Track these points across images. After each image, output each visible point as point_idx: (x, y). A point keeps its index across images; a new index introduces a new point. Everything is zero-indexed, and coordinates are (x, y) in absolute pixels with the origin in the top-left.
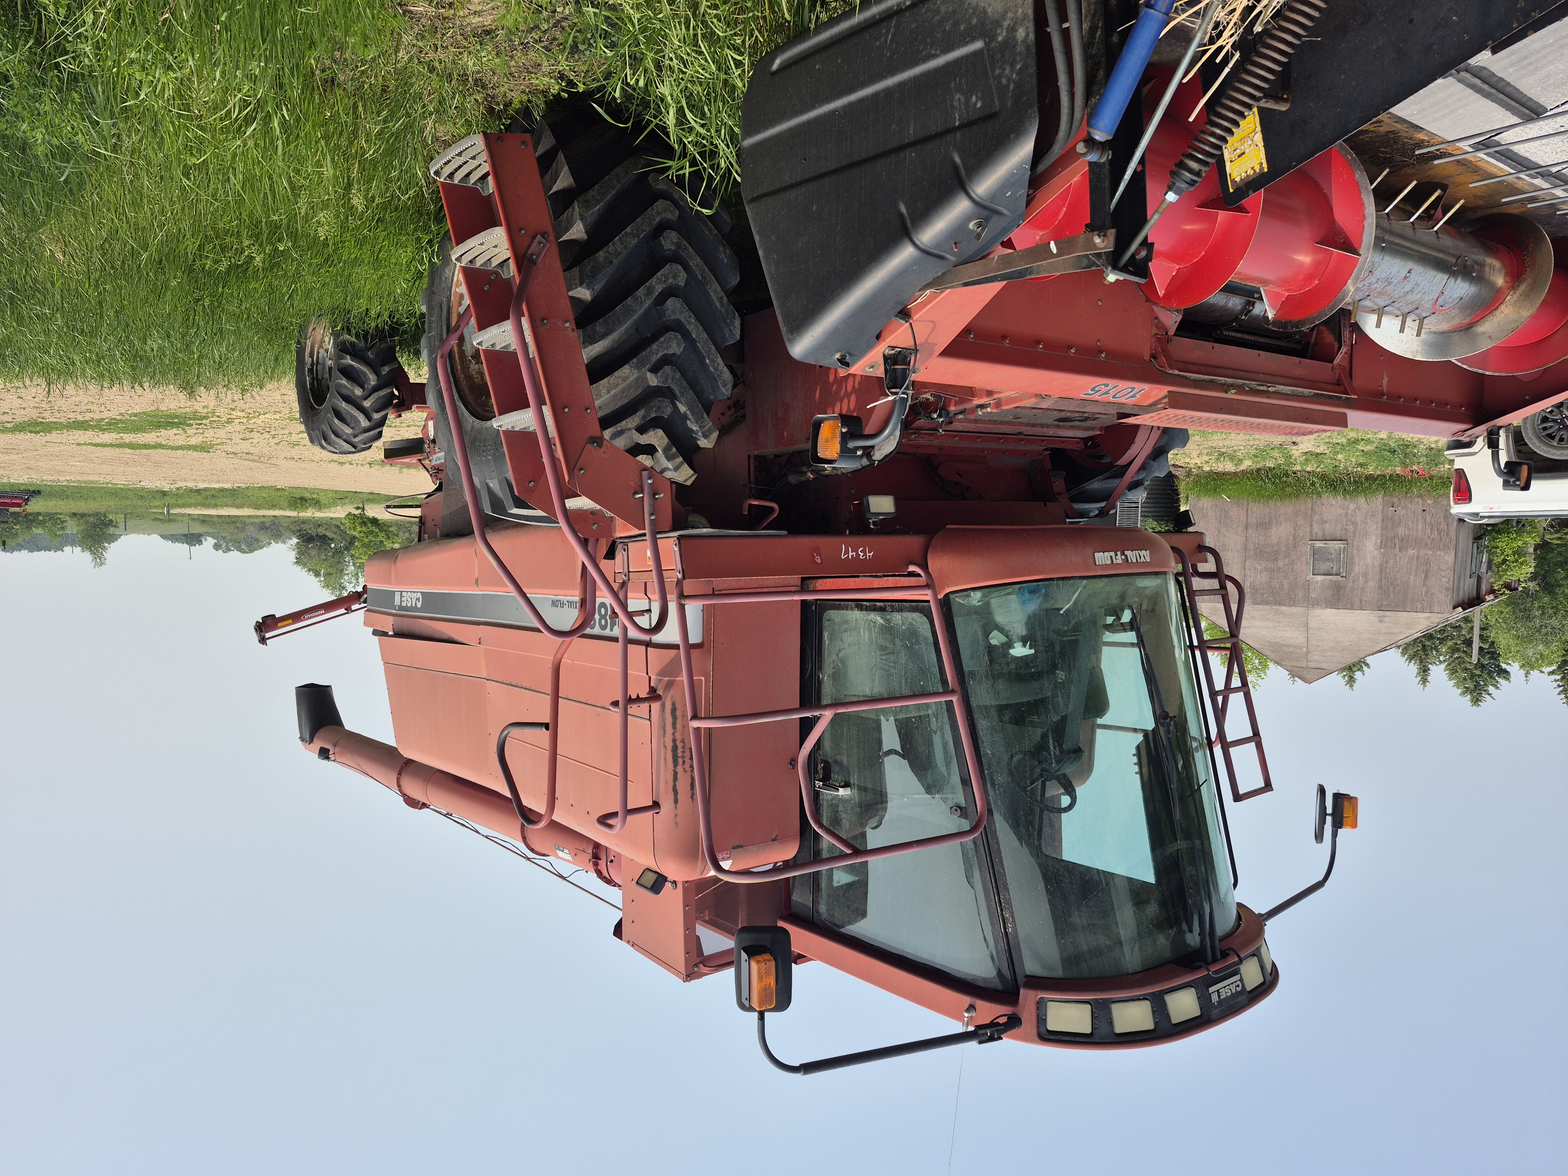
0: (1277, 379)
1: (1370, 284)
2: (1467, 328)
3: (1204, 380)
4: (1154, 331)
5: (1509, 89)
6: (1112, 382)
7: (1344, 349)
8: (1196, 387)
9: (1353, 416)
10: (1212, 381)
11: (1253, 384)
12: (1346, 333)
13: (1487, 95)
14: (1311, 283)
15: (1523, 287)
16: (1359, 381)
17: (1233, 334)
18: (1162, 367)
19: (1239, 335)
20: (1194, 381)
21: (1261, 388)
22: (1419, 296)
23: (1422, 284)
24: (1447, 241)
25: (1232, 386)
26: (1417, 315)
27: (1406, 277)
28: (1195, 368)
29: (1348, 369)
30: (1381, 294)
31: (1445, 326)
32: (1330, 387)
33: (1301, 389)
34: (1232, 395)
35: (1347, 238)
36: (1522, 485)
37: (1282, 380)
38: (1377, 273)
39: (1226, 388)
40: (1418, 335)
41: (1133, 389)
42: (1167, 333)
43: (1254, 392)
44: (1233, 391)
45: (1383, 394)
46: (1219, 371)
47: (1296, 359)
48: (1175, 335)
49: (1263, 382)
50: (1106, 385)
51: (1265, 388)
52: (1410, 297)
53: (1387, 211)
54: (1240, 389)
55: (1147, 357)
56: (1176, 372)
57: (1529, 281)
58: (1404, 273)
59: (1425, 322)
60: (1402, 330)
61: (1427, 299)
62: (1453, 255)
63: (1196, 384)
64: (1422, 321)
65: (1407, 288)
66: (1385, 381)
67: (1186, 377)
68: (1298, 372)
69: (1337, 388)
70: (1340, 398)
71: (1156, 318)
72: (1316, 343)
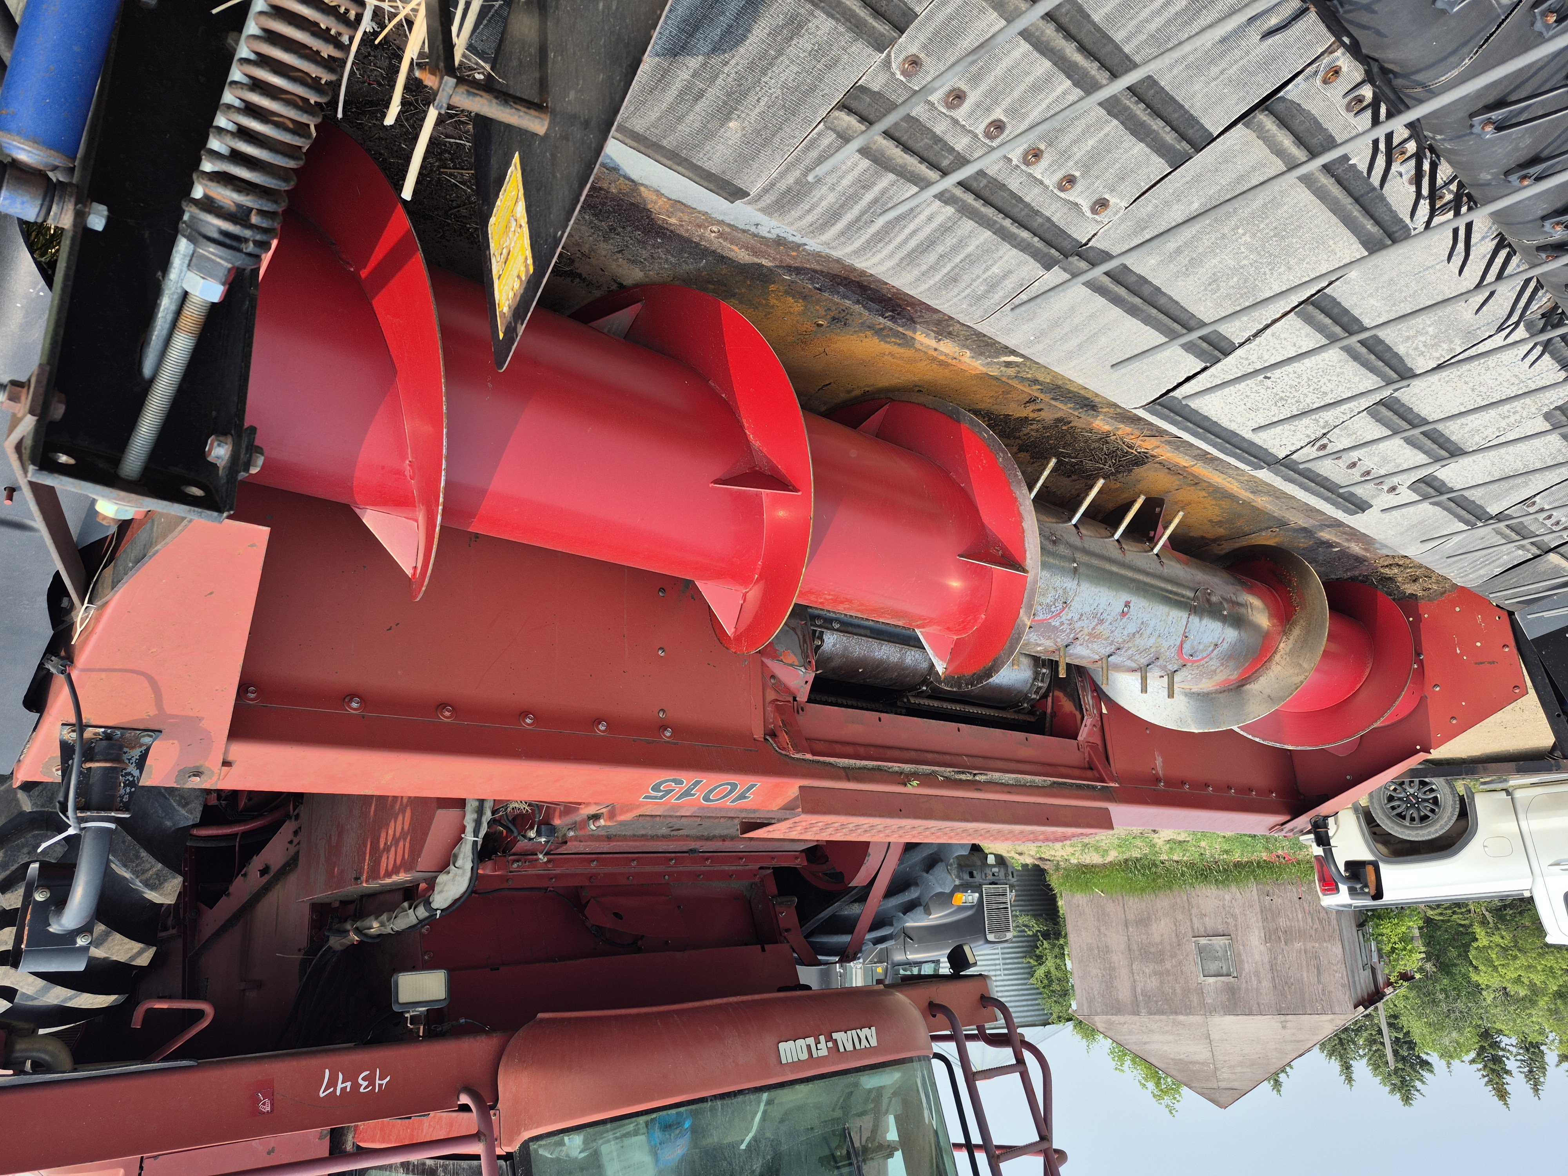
0: (992, 764)
1: (1071, 622)
2: (1237, 688)
3: (865, 768)
4: (771, 695)
5: (1162, 301)
6: (687, 778)
7: (1088, 721)
8: (848, 779)
9: (1118, 811)
10: (879, 769)
11: (948, 771)
12: (1088, 700)
13: (1132, 311)
14: (976, 619)
15: (1296, 632)
16: (1118, 764)
17: (926, 702)
18: (784, 749)
19: (936, 704)
20: (845, 769)
21: (963, 777)
22: (1152, 640)
23: (1152, 623)
24: (1177, 568)
25: (915, 775)
26: (1164, 668)
27: (1124, 614)
28: (850, 750)
29: (1101, 747)
30: (1093, 636)
31: (1206, 685)
32: (1077, 772)
33: (1029, 778)
34: (913, 788)
35: (1004, 549)
36: (1373, 892)
37: (1000, 764)
38: (1076, 606)
39: (904, 779)
40: (1171, 695)
41: (734, 787)
42: (795, 699)
43: (950, 783)
44: (915, 783)
45: (1158, 780)
46: (889, 753)
47: (1021, 735)
48: (810, 701)
49: (964, 768)
50: (679, 782)
51: (969, 777)
52: (1140, 642)
53: (1074, 521)
54: (928, 780)
55: (759, 734)
56: (809, 756)
57: (1302, 622)
58: (1119, 606)
59: (1177, 678)
60: (1144, 689)
61: (1166, 645)
62: (1190, 589)
63: (849, 774)
64: (1171, 675)
65: (1132, 628)
66: (1159, 762)
67: (824, 763)
68: (1025, 752)
69: (1089, 773)
70: (1094, 787)
71: (773, 676)
72: (1054, 714)
